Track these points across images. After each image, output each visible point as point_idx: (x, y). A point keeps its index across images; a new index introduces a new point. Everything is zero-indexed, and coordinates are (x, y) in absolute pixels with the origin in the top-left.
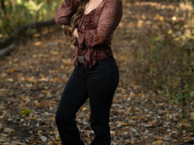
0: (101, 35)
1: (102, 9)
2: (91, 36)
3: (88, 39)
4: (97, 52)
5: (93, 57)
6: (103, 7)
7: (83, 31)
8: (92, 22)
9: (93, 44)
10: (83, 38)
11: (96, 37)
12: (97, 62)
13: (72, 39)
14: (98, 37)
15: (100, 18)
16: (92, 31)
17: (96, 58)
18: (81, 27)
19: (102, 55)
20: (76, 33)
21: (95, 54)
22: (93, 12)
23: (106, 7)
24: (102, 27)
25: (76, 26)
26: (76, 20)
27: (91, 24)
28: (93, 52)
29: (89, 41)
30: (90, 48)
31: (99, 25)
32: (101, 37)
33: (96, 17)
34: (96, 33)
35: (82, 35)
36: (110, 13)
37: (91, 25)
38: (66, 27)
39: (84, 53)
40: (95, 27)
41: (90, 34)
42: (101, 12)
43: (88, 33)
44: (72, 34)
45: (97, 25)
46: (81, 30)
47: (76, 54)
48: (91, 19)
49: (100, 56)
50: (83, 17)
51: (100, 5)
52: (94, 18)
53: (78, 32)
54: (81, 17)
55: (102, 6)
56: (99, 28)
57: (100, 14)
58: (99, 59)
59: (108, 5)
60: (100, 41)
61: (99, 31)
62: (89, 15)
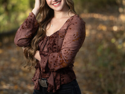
0: (65, 58)
1: (66, 31)
2: (55, 59)
3: (51, 62)
4: (61, 76)
5: (56, 81)
6: (67, 29)
7: (46, 54)
8: (55, 45)
9: (57, 68)
10: (46, 62)
11: (60, 61)
12: (61, 86)
13: (34, 62)
14: (63, 60)
15: (64, 41)
16: (56, 54)
17: (59, 82)
18: (43, 50)
19: (66, 78)
20: (38, 56)
21: (58, 78)
22: (57, 34)
23: (70, 29)
24: (67, 50)
25: (38, 49)
26: (38, 43)
27: (54, 46)
28: (57, 76)
29: (52, 64)
30: (53, 72)
31: (63, 47)
32: (65, 60)
33: (60, 40)
34: (60, 57)
35: (45, 58)
36: (74, 35)
37: (55, 48)
38: (27, 49)
39: (47, 76)
40: (59, 50)
41: (54, 57)
42: (65, 34)
43: (51, 56)
44: (34, 57)
45: (61, 47)
46: (43, 53)
47: (38, 78)
48: (54, 41)
49: (63, 80)
50: (45, 39)
51: (63, 27)
52: (58, 41)
53: (40, 54)
54: (43, 39)
55: (65, 28)
56: (63, 51)
57: (63, 37)
58: (62, 83)
59: (72, 26)
60: (65, 64)
61: (63, 55)
62: (52, 37)
